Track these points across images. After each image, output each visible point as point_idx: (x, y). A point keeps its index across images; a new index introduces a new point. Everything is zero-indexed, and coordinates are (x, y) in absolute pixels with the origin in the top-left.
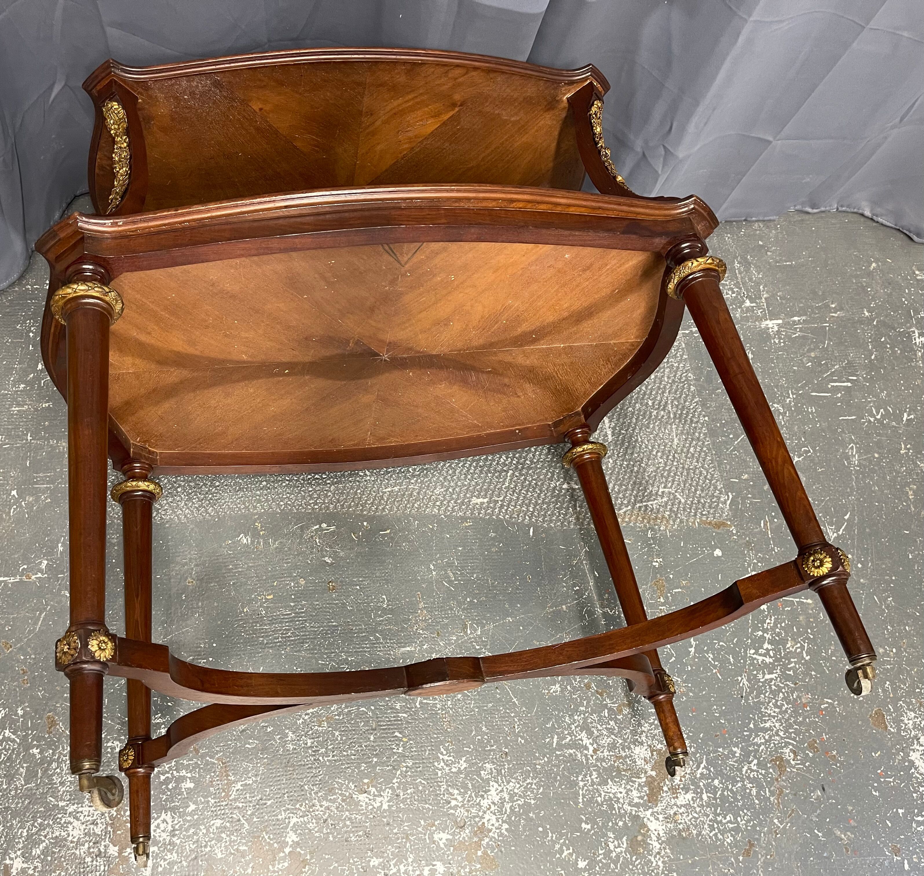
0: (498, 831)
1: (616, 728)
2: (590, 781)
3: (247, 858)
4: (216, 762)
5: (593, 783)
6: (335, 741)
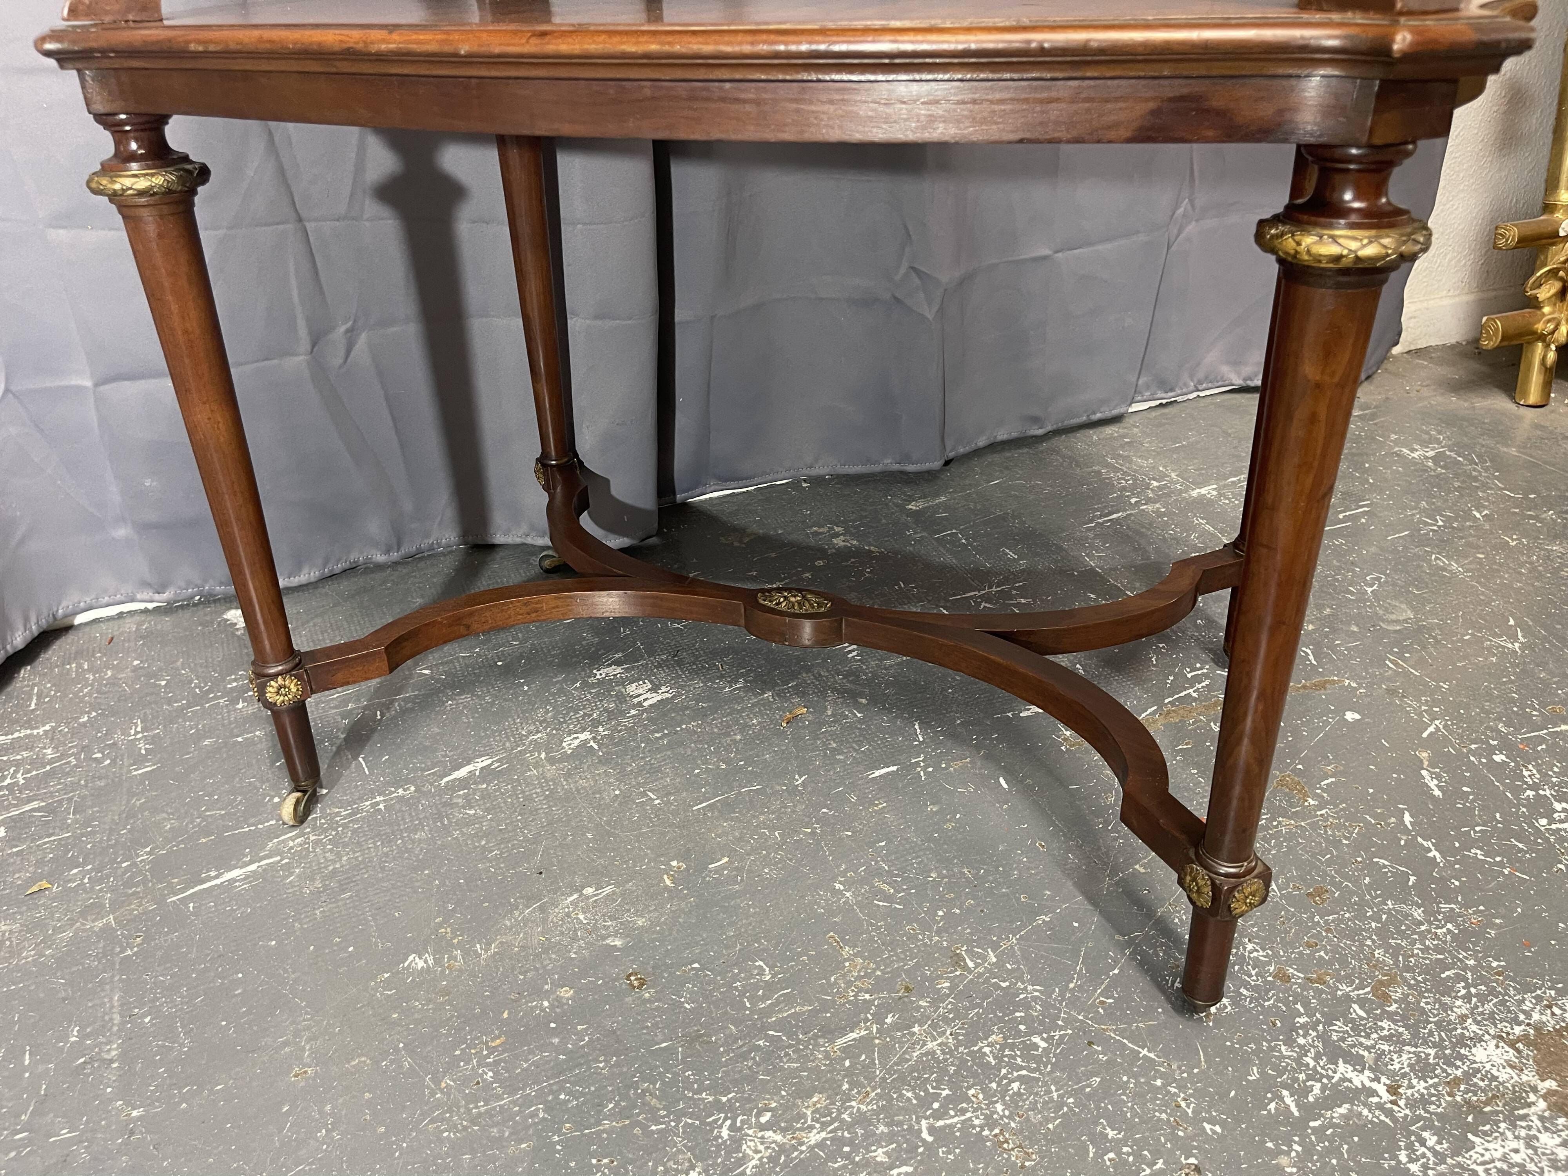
5: (1441, 1158)
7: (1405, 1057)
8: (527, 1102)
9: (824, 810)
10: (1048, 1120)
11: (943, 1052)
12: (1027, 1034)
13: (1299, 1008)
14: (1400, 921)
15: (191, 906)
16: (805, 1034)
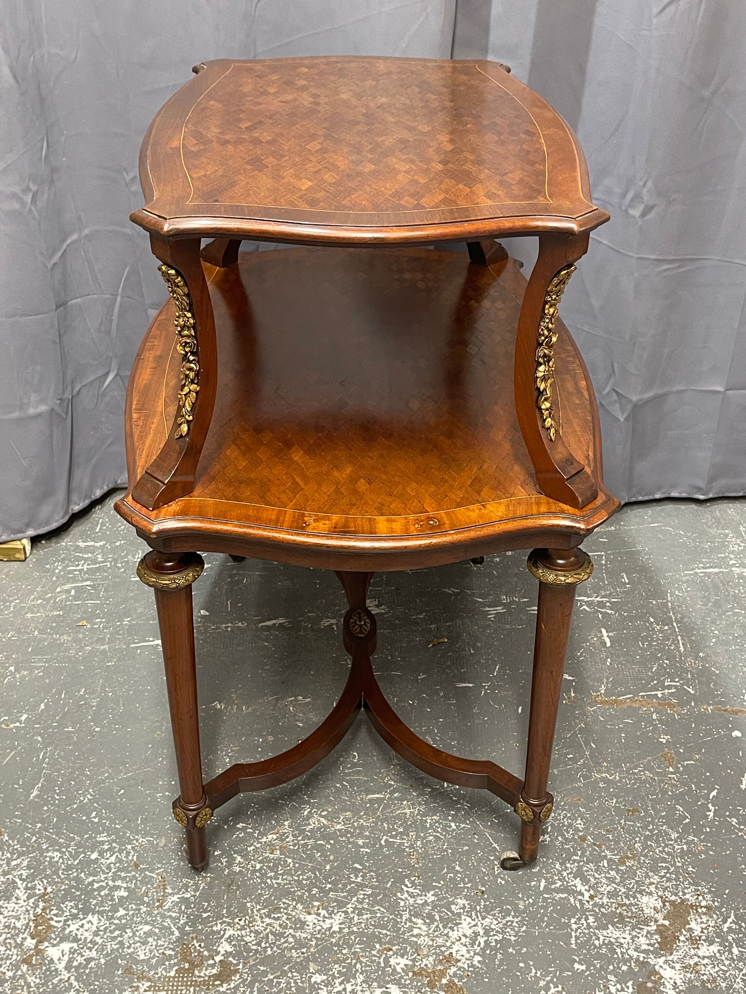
0: (468, 962)
1: (617, 877)
2: (585, 925)
3: (172, 962)
4: (155, 876)
5: (589, 926)
6: (286, 867)
7: (609, 887)
9: (425, 695)
10: (435, 854)
11: (410, 815)
12: (451, 821)
13: (579, 853)
14: (662, 836)
15: (139, 651)
16: (358, 788)
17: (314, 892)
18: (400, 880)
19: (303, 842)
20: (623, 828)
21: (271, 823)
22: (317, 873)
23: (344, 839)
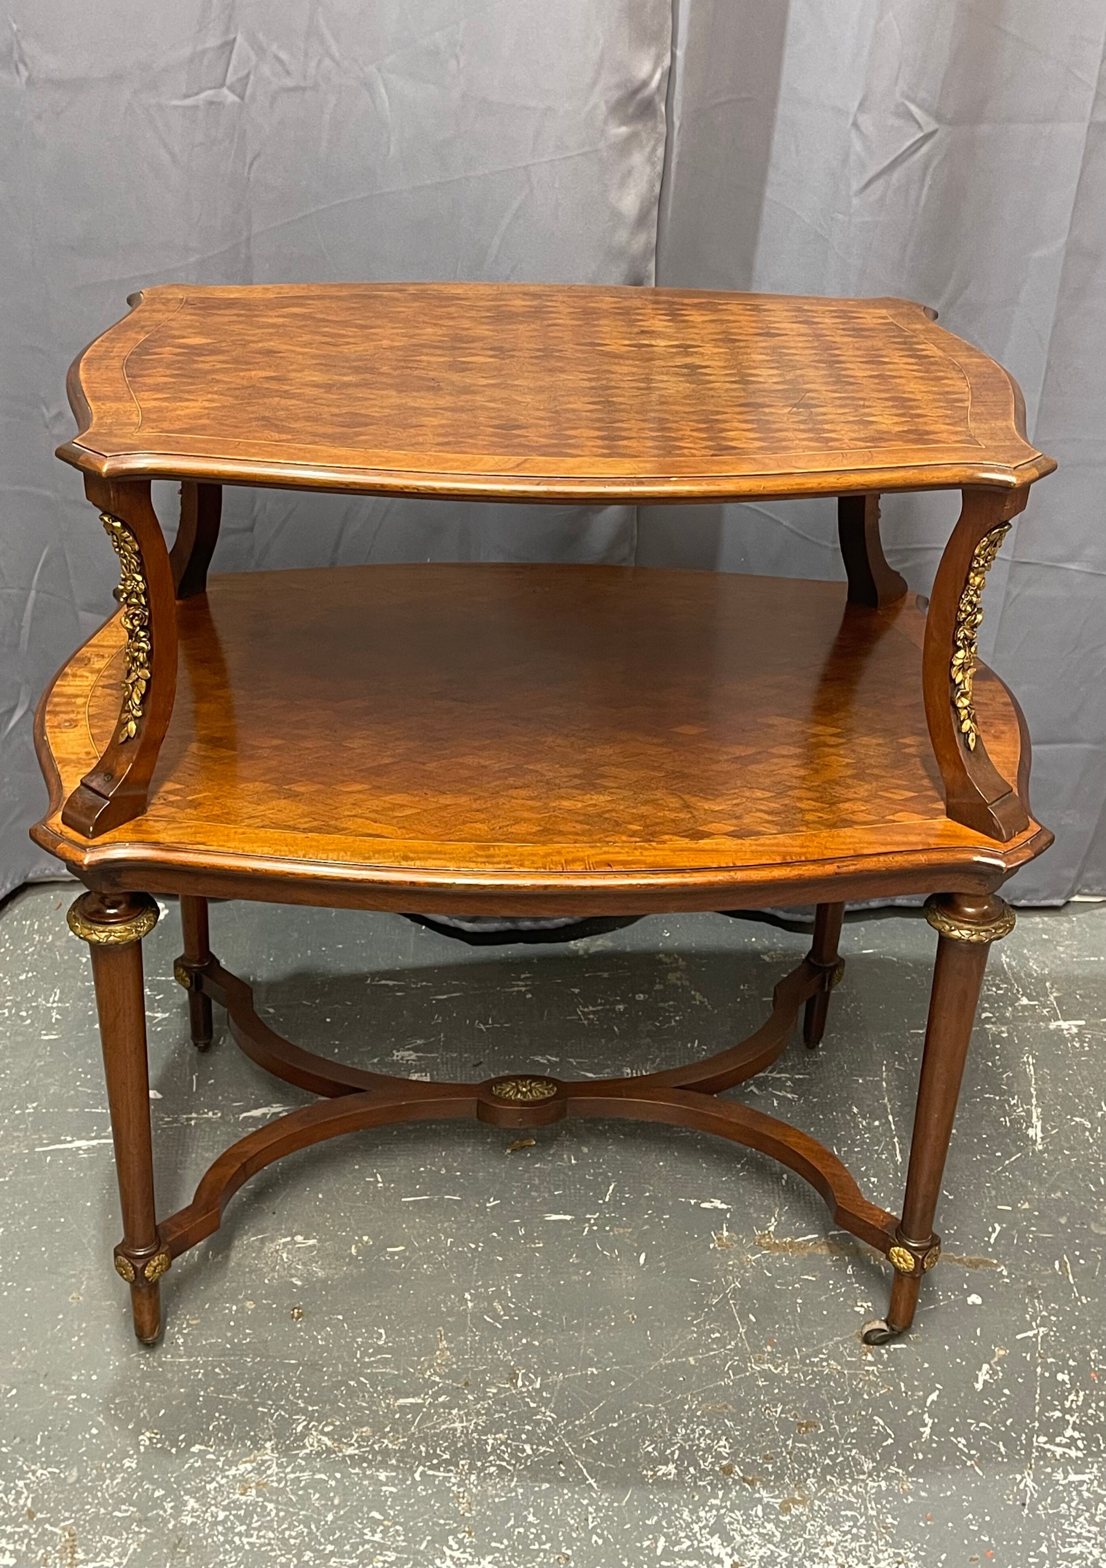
6: (265, 1517)
7: (764, 1549)
8: (196, 1365)
9: (495, 1234)
10: (497, 1495)
11: (462, 1432)
12: (525, 1442)
13: (721, 1493)
14: (849, 1467)
15: (49, 1158)
16: (383, 1388)
17: (306, 1558)
18: (441, 1538)
19: (292, 1476)
20: (790, 1453)
21: (244, 1445)
22: (313, 1526)
23: (357, 1470)
